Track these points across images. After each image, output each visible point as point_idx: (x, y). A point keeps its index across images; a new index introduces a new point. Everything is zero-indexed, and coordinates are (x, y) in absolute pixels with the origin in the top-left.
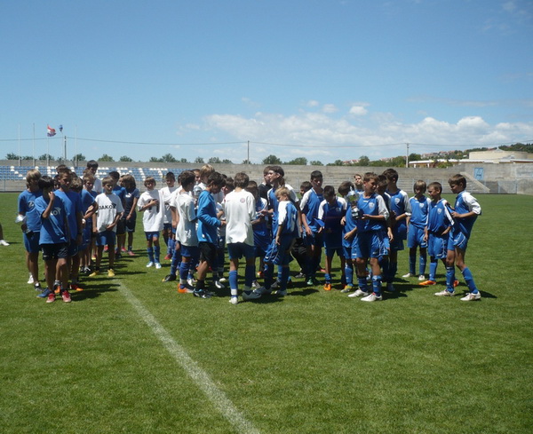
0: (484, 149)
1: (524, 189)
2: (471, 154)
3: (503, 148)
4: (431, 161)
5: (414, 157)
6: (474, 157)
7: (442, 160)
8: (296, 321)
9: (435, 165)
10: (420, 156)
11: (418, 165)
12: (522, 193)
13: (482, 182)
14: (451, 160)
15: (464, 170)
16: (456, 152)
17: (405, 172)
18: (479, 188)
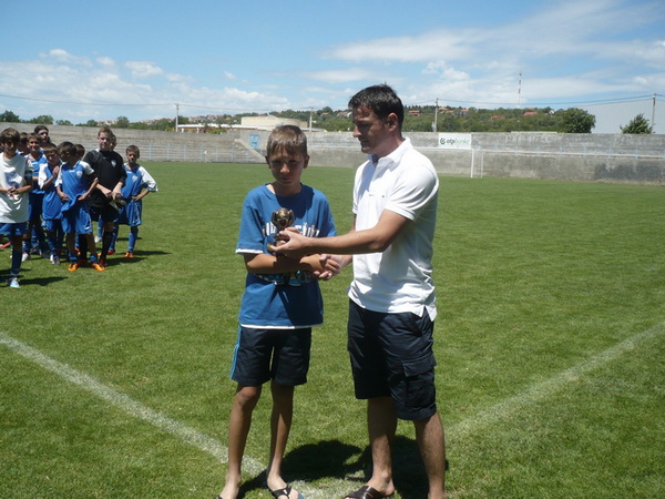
0: (254, 115)
2: (243, 119)
3: (275, 114)
4: (200, 125)
5: (182, 120)
6: (246, 123)
7: (213, 125)
8: (153, 309)
9: (206, 129)
10: (187, 119)
11: (186, 129)
13: (258, 151)
14: (223, 126)
15: (238, 137)
16: (225, 116)
17: (176, 137)
18: (255, 157)
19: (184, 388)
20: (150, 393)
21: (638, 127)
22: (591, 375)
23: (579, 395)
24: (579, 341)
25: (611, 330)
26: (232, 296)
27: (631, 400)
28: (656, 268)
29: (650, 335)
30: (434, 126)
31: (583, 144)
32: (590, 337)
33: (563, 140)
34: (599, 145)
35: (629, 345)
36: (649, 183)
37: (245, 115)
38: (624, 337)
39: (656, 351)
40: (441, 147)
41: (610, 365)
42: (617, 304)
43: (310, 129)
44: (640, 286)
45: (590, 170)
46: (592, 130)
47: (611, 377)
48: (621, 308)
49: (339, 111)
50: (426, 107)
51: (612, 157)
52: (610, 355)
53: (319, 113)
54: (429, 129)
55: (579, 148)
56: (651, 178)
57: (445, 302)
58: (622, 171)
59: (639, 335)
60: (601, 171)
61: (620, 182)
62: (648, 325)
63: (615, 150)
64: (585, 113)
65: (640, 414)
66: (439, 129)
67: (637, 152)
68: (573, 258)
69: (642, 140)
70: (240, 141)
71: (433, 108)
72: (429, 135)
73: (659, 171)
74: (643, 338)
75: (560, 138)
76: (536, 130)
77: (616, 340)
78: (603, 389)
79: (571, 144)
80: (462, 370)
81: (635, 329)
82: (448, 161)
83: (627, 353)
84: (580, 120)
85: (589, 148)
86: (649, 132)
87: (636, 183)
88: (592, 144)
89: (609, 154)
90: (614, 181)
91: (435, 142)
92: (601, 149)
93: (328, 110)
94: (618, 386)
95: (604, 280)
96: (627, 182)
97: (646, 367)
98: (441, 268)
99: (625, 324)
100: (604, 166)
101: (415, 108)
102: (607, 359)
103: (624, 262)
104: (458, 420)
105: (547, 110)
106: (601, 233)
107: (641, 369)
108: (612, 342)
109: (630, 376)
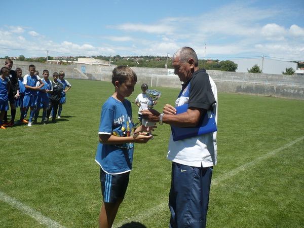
0: (84, 57)
1: (104, 78)
2: (79, 59)
3: (94, 57)
4: (58, 61)
5: (50, 58)
6: (80, 61)
7: (64, 61)
8: (20, 147)
9: (61, 63)
10: (52, 58)
11: (52, 63)
12: (103, 80)
13: (85, 74)
14: (69, 61)
15: (76, 67)
16: (71, 57)
17: (46, 66)
18: (84, 77)
19: (28, 186)
20: (11, 189)
21: (256, 70)
22: (224, 182)
23: (217, 191)
24: (220, 166)
25: (236, 162)
26: (60, 141)
27: (240, 194)
28: (259, 133)
29: (252, 164)
30: (166, 66)
31: (232, 76)
32: (225, 164)
33: (223, 75)
34: (239, 77)
35: (242, 168)
36: (260, 95)
37: (80, 57)
38: (241, 164)
39: (254, 171)
40: (169, 75)
41: (233, 177)
42: (239, 149)
43: (110, 65)
44: (250, 141)
45: (234, 88)
46: (236, 70)
47: (232, 183)
48: (241, 151)
49: (124, 57)
50: (163, 57)
51: (244, 82)
52: (233, 173)
53: (114, 58)
54: (164, 67)
55: (231, 78)
56: (261, 93)
57: (161, 146)
58: (249, 89)
59: (248, 164)
60: (239, 89)
61: (247, 94)
62: (252, 159)
63: (246, 80)
64: (233, 63)
65: (244, 201)
66: (168, 68)
67: (255, 81)
68: (222, 128)
69: (257, 76)
70: (77, 69)
71: (166, 58)
72: (163, 70)
73: (264, 90)
74: (249, 165)
75: (222, 73)
76: (212, 69)
77: (237, 166)
78: (228, 189)
79: (226, 77)
80: (164, 179)
81: (246, 161)
82: (172, 82)
83: (241, 172)
84: (231, 66)
85: (234, 78)
86: (260, 72)
87: (254, 94)
88: (236, 77)
89: (243, 81)
90: (245, 94)
91: (166, 73)
92: (240, 79)
93: (118, 56)
94: (235, 188)
95: (235, 138)
96: (250, 94)
97: (249, 179)
98: (162, 131)
99: (242, 159)
100: (241, 86)
101: (158, 57)
102: (232, 175)
103: (245, 130)
104: (159, 203)
105: (217, 61)
106: (236, 116)
107: (246, 180)
108: (235, 167)
109: (241, 183)
